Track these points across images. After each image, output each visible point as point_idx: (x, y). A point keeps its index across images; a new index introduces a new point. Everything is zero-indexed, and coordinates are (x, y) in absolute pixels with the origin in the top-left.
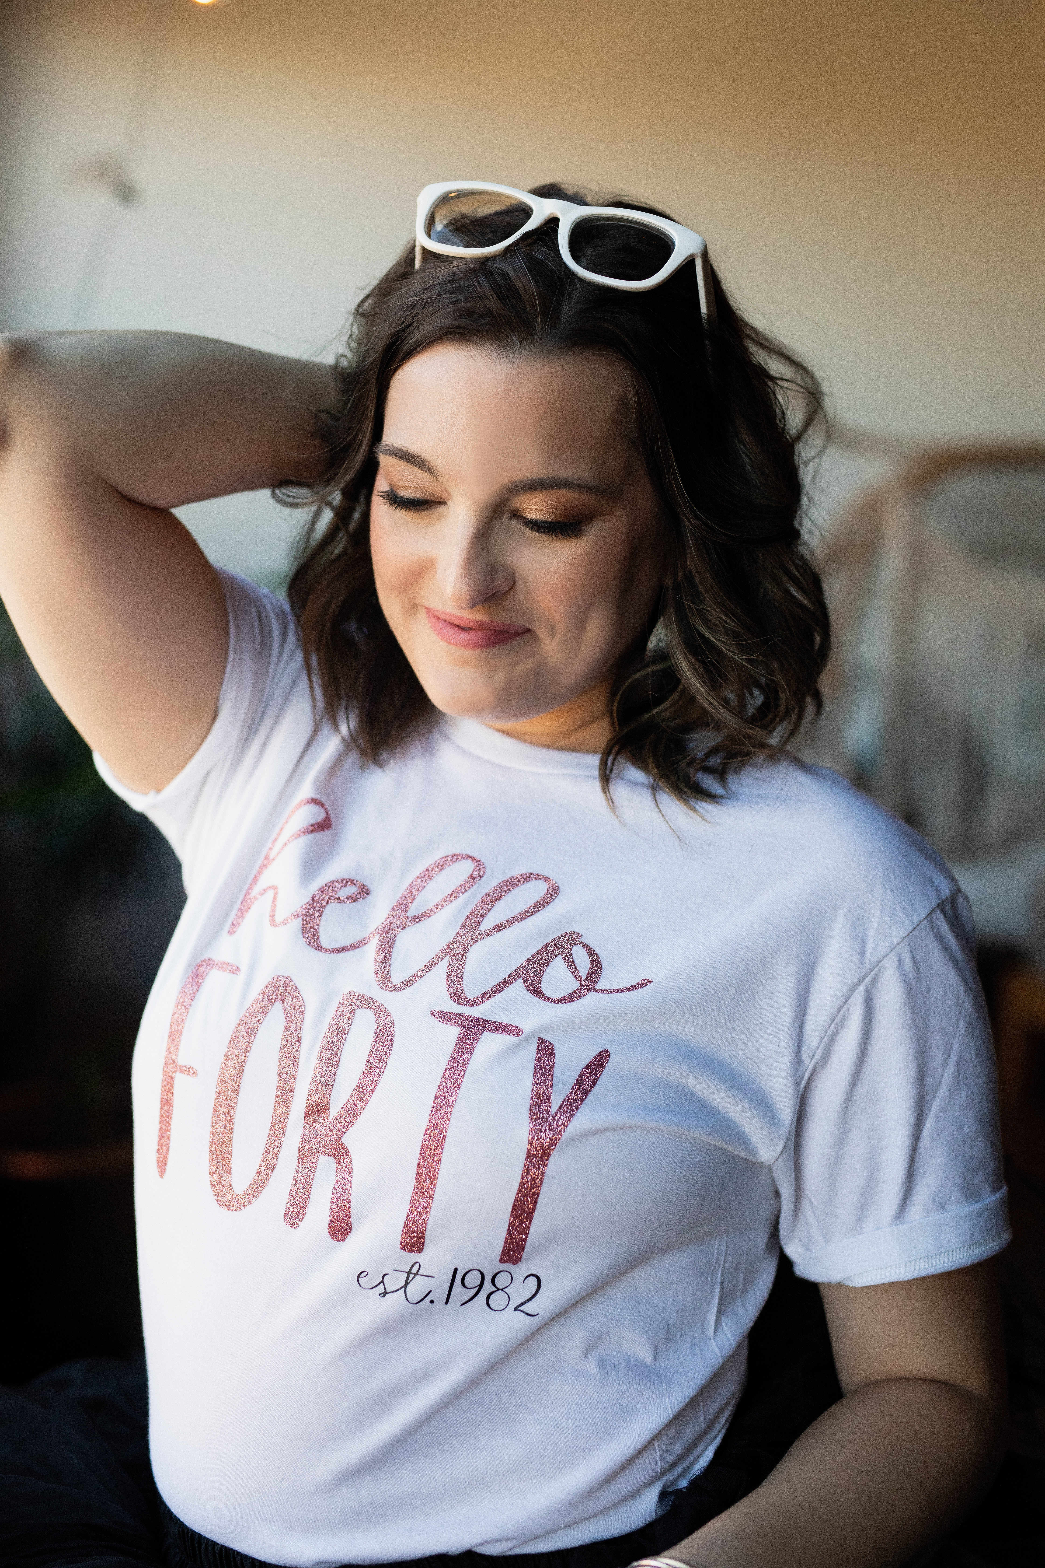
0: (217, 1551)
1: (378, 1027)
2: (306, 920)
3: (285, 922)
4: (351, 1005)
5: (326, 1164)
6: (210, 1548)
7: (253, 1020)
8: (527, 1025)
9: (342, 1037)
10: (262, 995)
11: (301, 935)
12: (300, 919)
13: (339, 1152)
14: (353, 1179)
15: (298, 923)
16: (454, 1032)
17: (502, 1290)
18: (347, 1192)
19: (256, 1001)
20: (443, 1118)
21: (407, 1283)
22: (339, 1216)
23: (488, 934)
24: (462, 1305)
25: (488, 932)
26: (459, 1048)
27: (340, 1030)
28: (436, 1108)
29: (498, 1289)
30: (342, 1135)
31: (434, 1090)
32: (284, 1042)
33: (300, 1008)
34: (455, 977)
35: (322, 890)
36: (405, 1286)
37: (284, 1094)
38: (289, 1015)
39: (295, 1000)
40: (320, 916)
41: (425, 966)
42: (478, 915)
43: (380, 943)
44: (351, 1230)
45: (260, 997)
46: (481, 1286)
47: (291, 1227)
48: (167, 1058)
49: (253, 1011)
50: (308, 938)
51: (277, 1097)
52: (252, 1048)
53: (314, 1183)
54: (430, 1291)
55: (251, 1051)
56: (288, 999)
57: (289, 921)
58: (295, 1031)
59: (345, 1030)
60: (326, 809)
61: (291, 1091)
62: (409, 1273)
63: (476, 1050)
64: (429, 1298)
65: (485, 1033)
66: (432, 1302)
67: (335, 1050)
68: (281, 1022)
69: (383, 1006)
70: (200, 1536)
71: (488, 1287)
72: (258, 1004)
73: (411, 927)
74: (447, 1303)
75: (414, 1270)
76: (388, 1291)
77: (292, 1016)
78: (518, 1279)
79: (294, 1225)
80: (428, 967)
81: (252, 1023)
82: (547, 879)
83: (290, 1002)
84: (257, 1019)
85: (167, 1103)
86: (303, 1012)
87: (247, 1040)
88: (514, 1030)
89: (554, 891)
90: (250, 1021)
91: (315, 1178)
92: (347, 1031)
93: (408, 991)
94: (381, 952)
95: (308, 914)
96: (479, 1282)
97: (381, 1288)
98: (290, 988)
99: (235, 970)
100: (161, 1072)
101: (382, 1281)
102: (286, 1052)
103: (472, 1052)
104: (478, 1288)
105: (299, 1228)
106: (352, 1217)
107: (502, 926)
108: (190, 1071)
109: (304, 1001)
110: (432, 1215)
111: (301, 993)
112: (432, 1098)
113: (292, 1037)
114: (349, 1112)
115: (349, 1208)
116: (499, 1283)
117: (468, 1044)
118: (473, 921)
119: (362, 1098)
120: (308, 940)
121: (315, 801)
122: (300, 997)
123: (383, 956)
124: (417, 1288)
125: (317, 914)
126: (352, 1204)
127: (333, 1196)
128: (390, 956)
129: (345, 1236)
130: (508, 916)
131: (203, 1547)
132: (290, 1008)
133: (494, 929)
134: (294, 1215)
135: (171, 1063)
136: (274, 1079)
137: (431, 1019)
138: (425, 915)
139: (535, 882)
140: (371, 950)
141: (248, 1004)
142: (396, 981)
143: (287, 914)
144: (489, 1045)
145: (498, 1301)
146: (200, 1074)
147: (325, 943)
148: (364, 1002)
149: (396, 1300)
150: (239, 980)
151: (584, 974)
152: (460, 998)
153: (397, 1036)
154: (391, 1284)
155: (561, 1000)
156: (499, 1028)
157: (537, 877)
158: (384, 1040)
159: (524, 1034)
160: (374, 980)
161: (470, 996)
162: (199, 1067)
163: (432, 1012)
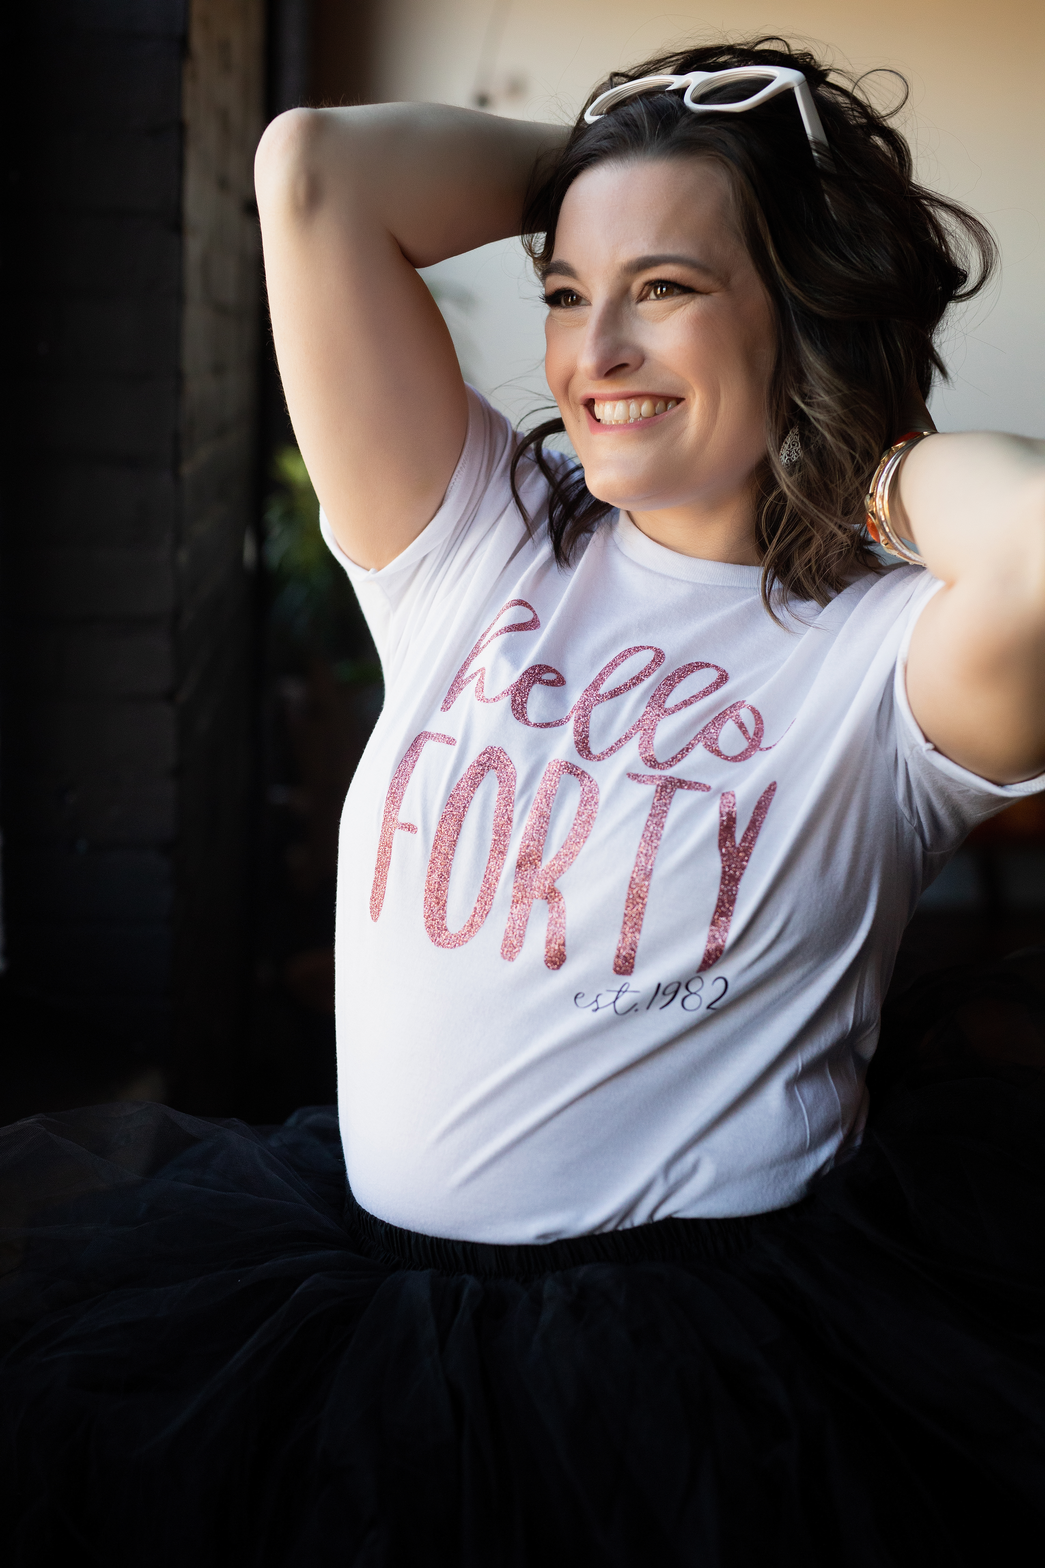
1: (584, 791)
2: (514, 698)
3: (496, 699)
4: (556, 771)
5: (538, 904)
7: (469, 784)
8: (714, 784)
9: (550, 798)
10: (476, 762)
11: (510, 710)
12: (509, 697)
13: (552, 895)
14: (566, 917)
15: (507, 700)
16: (648, 790)
17: (695, 993)
18: (560, 927)
19: (471, 768)
20: (648, 860)
21: (617, 998)
22: (554, 948)
24: (661, 1009)
25: (672, 710)
26: (656, 803)
27: (549, 793)
28: (641, 851)
29: (691, 993)
30: (555, 881)
31: (639, 837)
32: (498, 804)
33: (512, 775)
34: (646, 744)
35: (528, 673)
36: (614, 1002)
38: (503, 781)
39: (507, 767)
40: (527, 695)
41: (621, 738)
42: (661, 695)
43: (577, 717)
44: (565, 960)
45: (476, 764)
46: (676, 992)
47: (508, 960)
48: (385, 817)
49: (469, 775)
50: (516, 713)
51: (492, 851)
52: (469, 809)
53: (528, 922)
54: (635, 1003)
55: (468, 812)
56: (501, 767)
57: (500, 698)
58: (509, 794)
59: (553, 792)
60: (534, 612)
61: (505, 846)
62: (619, 992)
63: (672, 805)
64: (633, 1008)
65: (679, 790)
66: (636, 1011)
67: (544, 809)
68: (496, 787)
69: (587, 773)
71: (683, 993)
72: (473, 772)
73: (603, 703)
74: (648, 1008)
75: (624, 989)
76: (600, 1006)
77: (505, 782)
78: (708, 983)
79: (511, 959)
80: (623, 739)
81: (468, 787)
82: (717, 668)
83: (503, 769)
84: (472, 784)
85: (385, 854)
86: (515, 778)
87: (464, 801)
88: (709, 788)
89: (723, 678)
90: (465, 785)
91: (529, 918)
92: (555, 793)
93: (607, 761)
94: (579, 724)
95: (515, 693)
96: (674, 989)
97: (595, 1006)
98: (503, 757)
99: (451, 741)
100: (380, 828)
101: (596, 1001)
102: (501, 812)
103: (669, 806)
104: (673, 993)
105: (515, 961)
106: (567, 949)
107: (682, 705)
108: (410, 828)
109: (516, 768)
110: (640, 943)
111: (512, 761)
112: (638, 844)
113: (506, 799)
114: (561, 861)
115: (564, 941)
116: (692, 988)
117: (665, 800)
118: (657, 700)
119: (571, 849)
120: (517, 715)
121: (520, 603)
122: (511, 765)
123: (580, 727)
124: (625, 1001)
125: (525, 693)
126: (566, 938)
127: (547, 932)
128: (587, 728)
129: (559, 966)
130: (688, 696)
132: (503, 775)
133: (677, 707)
134: (510, 950)
135: (389, 823)
136: (490, 836)
137: (629, 781)
138: (615, 693)
139: (706, 669)
140: (570, 725)
141: (464, 770)
142: (596, 750)
143: (498, 692)
144: (683, 800)
145: (691, 1002)
146: (420, 830)
147: (532, 717)
148: (571, 769)
149: (607, 1012)
150: (454, 750)
151: (751, 733)
152: (653, 763)
153: (602, 797)
154: (602, 1002)
155: (735, 759)
156: (692, 786)
157: (708, 665)
158: (589, 801)
159: (711, 791)
160: (575, 750)
161: (660, 760)
162: (418, 824)
163: (629, 775)
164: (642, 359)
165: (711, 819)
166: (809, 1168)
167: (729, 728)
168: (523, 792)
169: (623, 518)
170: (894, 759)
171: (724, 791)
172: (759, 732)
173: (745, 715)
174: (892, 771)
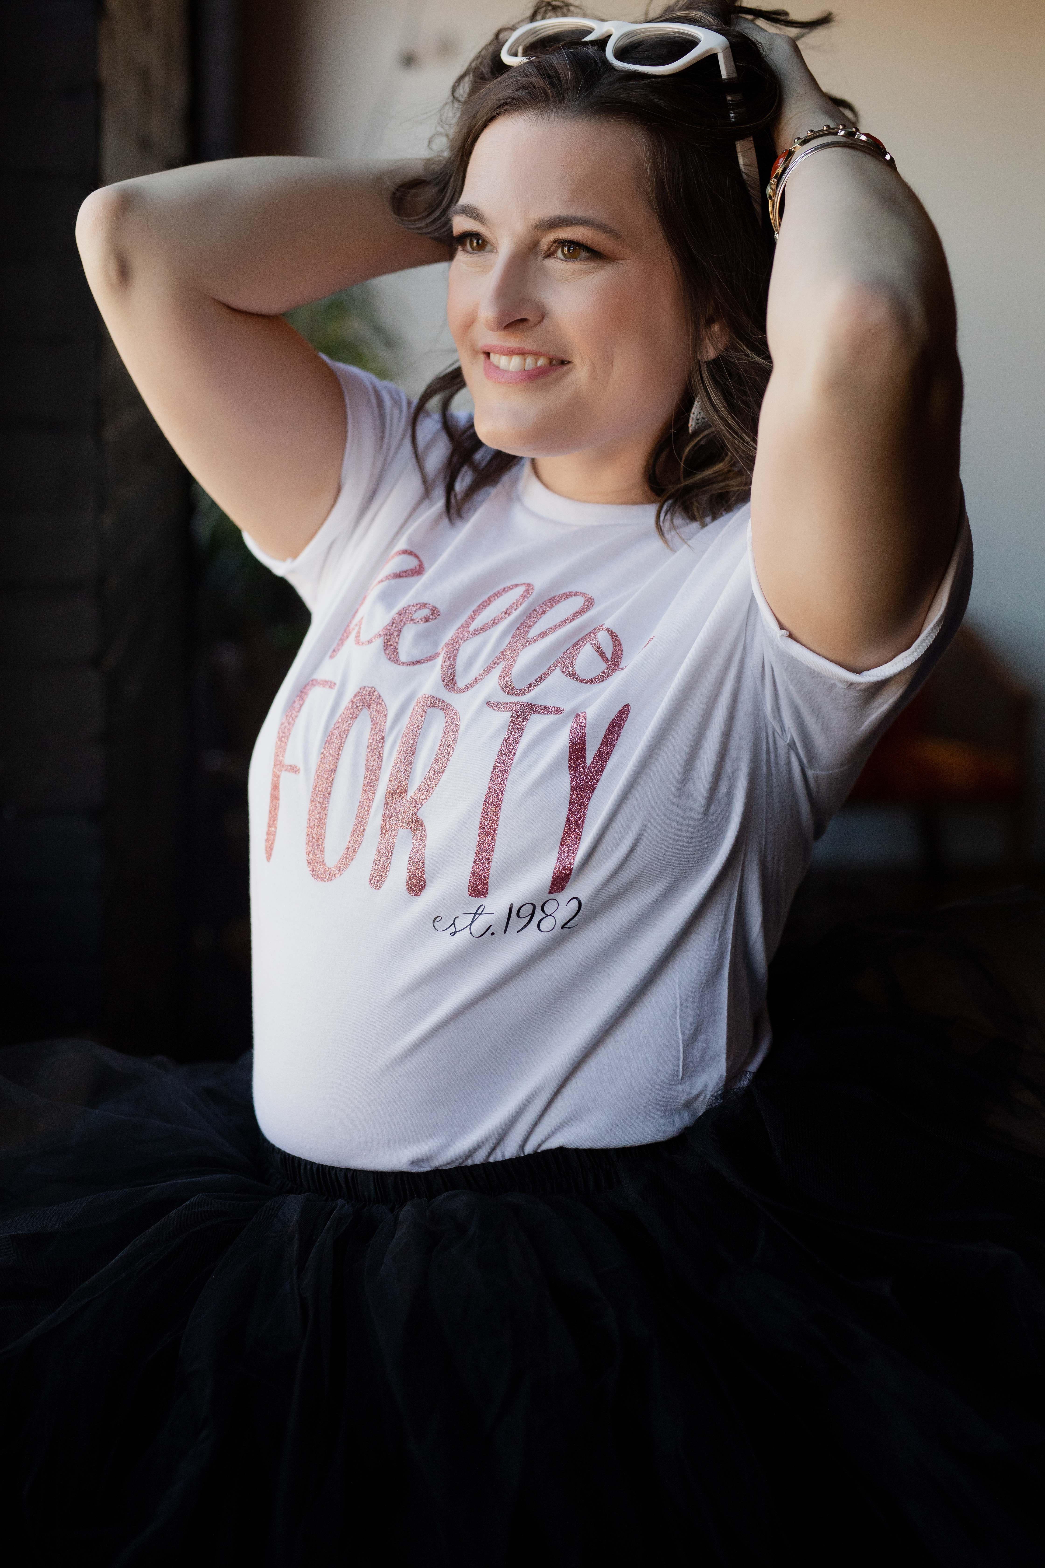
0: (314, 1169)
1: (446, 723)
2: (386, 639)
3: (370, 642)
4: (423, 705)
5: (403, 834)
6: (309, 1167)
7: (345, 724)
8: (567, 706)
9: (416, 731)
10: (351, 703)
11: (383, 652)
12: (382, 638)
13: (416, 824)
14: (426, 844)
15: (379, 642)
16: (505, 716)
17: (550, 915)
18: (421, 854)
19: (347, 708)
20: (500, 784)
21: (473, 921)
22: (415, 874)
23: (535, 640)
24: (518, 932)
25: (535, 638)
26: (512, 729)
27: (415, 726)
28: (494, 775)
29: (548, 915)
30: (418, 810)
31: (492, 762)
32: (371, 741)
33: (384, 712)
34: (506, 674)
35: (400, 614)
36: (470, 925)
37: (371, 783)
38: (375, 718)
39: (379, 706)
40: (398, 635)
41: (484, 670)
42: (526, 626)
43: (446, 653)
44: (425, 885)
45: (350, 705)
46: (533, 914)
47: (375, 889)
48: (276, 760)
49: (344, 717)
50: (388, 654)
51: (364, 785)
52: (344, 748)
53: (394, 852)
54: (491, 926)
55: (344, 750)
56: (374, 706)
57: (374, 640)
58: (380, 731)
59: (419, 726)
60: (420, 560)
61: (376, 780)
62: (475, 914)
63: (526, 729)
64: (490, 931)
65: (533, 715)
66: (493, 934)
67: (411, 743)
68: (369, 725)
69: (451, 705)
70: (300, 1159)
71: (539, 915)
72: (349, 711)
73: (472, 639)
74: (505, 932)
75: (479, 912)
76: (457, 930)
77: (376, 719)
78: (563, 903)
79: (377, 888)
80: (486, 671)
81: (344, 726)
82: (583, 594)
83: (375, 708)
84: (347, 723)
85: (275, 797)
86: (385, 715)
87: (340, 741)
88: (558, 711)
89: (588, 604)
90: (342, 725)
91: (395, 848)
92: (421, 726)
93: (471, 691)
94: (447, 660)
95: (388, 634)
96: (531, 912)
97: (452, 929)
98: (375, 697)
99: (330, 685)
100: (271, 773)
101: (454, 923)
102: (373, 748)
103: (523, 730)
104: (530, 916)
105: (381, 889)
106: (426, 875)
107: (546, 633)
108: (294, 769)
109: (387, 706)
110: (493, 865)
111: (384, 700)
112: (491, 769)
113: (377, 736)
114: (423, 791)
115: (423, 867)
116: (548, 910)
117: (520, 725)
118: (522, 631)
119: (433, 778)
120: (389, 656)
121: (405, 552)
122: (383, 703)
123: (449, 663)
124: (480, 924)
125: (396, 634)
126: (426, 864)
127: (410, 859)
128: (455, 663)
129: (420, 891)
130: (552, 625)
131: (302, 1167)
132: (375, 713)
133: (539, 636)
134: (378, 879)
135: (279, 765)
136: (362, 771)
137: (488, 710)
138: (484, 629)
139: (573, 598)
140: (439, 660)
141: (340, 711)
142: (461, 684)
143: (372, 635)
144: (537, 724)
145: (547, 924)
146: (302, 771)
147: (403, 657)
148: (434, 703)
149: (463, 937)
150: (333, 693)
151: (609, 655)
152: (511, 690)
153: (462, 728)
154: (459, 925)
155: (593, 681)
156: (545, 710)
157: (576, 594)
158: (452, 732)
159: (564, 713)
160: (442, 684)
161: (518, 687)
162: (301, 765)
163: (488, 704)
164: (542, 315)
165: (562, 741)
166: (681, 1097)
167: (587, 651)
168: (392, 727)
169: (527, 470)
170: (761, 669)
171: (579, 712)
172: (618, 652)
173: (603, 638)
174: (758, 682)
